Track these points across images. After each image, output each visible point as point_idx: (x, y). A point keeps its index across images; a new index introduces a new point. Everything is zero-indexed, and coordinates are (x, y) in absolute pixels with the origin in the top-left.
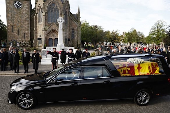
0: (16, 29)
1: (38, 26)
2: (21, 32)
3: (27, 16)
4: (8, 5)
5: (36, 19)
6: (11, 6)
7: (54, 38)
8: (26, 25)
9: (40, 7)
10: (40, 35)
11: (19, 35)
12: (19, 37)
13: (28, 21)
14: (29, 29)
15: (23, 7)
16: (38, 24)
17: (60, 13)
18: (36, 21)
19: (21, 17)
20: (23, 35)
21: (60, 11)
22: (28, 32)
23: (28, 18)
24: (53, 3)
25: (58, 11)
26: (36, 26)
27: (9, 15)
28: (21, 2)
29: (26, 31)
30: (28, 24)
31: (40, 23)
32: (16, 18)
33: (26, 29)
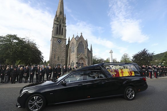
0: (57, 56)
1: (71, 55)
2: (60, 59)
3: (64, 49)
4: (54, 41)
5: (70, 50)
6: (55, 42)
7: (81, 63)
8: (64, 54)
9: (73, 43)
10: (72, 61)
11: (58, 60)
12: (59, 62)
13: (65, 51)
14: (65, 57)
15: (63, 43)
16: (71, 54)
17: (85, 48)
18: (70, 52)
19: (61, 49)
20: (61, 61)
21: (85, 47)
22: (64, 58)
23: (65, 49)
24: (81, 42)
25: (84, 47)
26: (70, 55)
27: (53, 47)
28: (61, 40)
29: (63, 58)
30: (65, 53)
31: (72, 53)
32: (57, 49)
33: (63, 57)
